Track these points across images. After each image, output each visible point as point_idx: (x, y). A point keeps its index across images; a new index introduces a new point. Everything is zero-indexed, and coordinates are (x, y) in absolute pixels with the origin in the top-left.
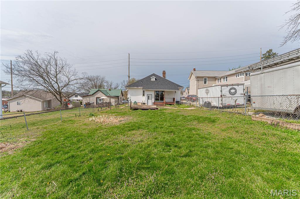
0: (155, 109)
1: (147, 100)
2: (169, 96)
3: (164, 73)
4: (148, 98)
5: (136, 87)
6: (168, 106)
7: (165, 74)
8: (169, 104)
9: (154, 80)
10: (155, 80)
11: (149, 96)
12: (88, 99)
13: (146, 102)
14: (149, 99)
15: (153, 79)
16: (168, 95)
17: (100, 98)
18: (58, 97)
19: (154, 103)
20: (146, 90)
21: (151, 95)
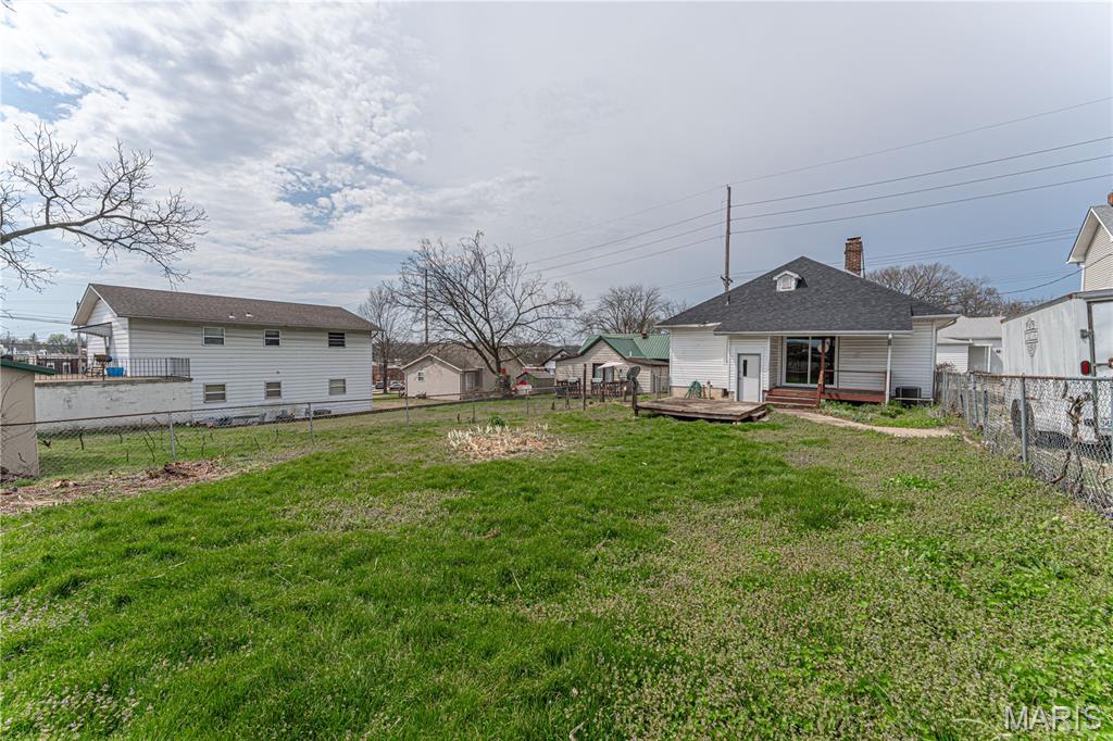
0: (731, 421)
1: (739, 379)
2: (863, 363)
3: (854, 249)
4: (744, 369)
5: (696, 326)
6: (831, 409)
7: (859, 252)
8: (849, 402)
9: (792, 285)
10: (793, 288)
11: (745, 362)
12: (570, 367)
13: (733, 388)
14: (745, 374)
15: (787, 284)
16: (856, 357)
17: (601, 364)
18: (491, 358)
19: (770, 392)
20: (731, 337)
21: (757, 358)
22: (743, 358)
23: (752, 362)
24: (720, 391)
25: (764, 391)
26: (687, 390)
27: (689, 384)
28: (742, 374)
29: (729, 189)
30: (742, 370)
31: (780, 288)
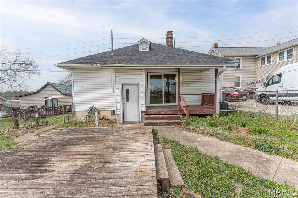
1: (123, 103)
2: (190, 89)
3: (170, 36)
4: (127, 95)
5: (90, 65)
7: (172, 38)
10: (147, 50)
11: (127, 91)
13: (119, 111)
14: (128, 100)
15: (144, 48)
19: (146, 113)
20: (116, 70)
21: (135, 87)
22: (126, 87)
23: (132, 90)
24: (111, 112)
25: (142, 112)
26: (87, 112)
27: (88, 109)
28: (125, 100)
29: (112, 31)
30: (125, 97)
31: (141, 49)
